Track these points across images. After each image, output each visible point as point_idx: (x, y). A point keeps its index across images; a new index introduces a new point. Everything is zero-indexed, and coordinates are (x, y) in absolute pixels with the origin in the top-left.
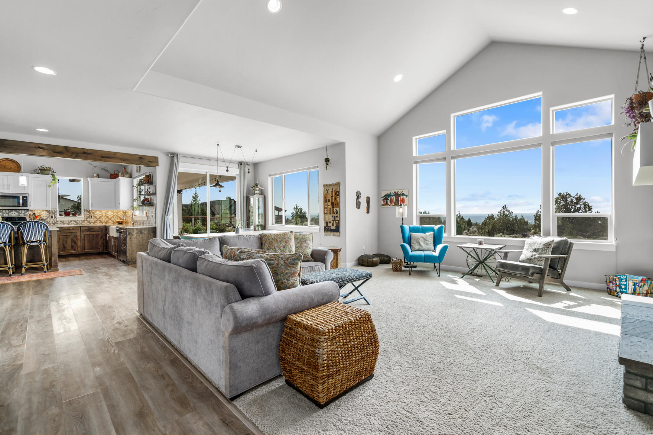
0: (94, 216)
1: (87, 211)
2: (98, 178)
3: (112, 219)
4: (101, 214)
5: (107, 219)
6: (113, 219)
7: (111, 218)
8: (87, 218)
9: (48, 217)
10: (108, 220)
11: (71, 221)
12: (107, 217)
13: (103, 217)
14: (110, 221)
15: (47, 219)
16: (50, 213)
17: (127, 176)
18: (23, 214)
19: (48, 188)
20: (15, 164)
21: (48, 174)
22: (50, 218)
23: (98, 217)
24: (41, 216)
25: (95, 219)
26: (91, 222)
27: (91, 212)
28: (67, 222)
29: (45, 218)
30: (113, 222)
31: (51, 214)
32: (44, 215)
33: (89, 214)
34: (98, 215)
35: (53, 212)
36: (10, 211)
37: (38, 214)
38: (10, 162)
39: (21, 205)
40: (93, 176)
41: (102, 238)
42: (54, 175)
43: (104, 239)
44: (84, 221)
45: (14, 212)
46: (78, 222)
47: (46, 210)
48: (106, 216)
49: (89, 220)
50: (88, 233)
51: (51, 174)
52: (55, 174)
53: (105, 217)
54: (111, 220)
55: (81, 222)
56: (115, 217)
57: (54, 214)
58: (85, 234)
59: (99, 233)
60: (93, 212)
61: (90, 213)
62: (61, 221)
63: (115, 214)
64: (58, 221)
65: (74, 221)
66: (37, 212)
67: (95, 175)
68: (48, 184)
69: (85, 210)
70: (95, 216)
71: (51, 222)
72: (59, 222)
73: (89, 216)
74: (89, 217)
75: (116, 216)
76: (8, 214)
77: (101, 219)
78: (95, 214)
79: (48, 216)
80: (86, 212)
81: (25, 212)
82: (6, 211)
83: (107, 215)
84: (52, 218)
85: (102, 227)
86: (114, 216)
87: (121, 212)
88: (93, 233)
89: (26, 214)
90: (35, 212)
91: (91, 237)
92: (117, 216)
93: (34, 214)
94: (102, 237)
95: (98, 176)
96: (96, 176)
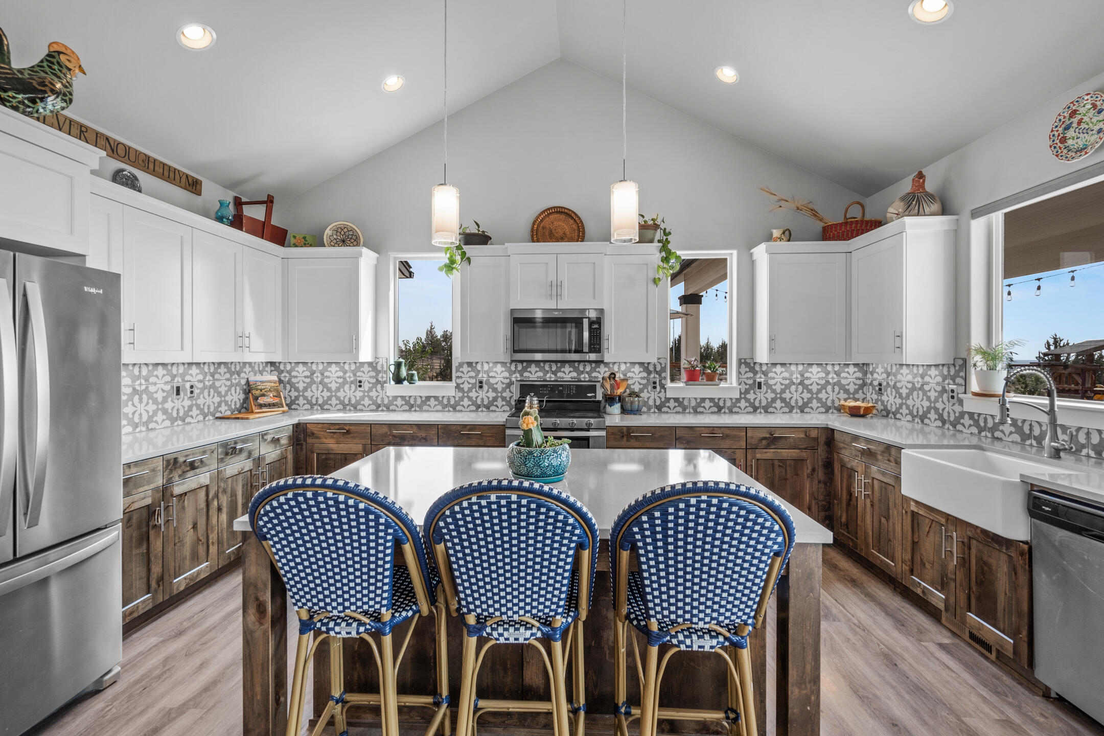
0: (766, 383)
1: (747, 364)
2: (789, 240)
3: (820, 396)
4: (786, 375)
5: (806, 396)
6: (823, 395)
7: (819, 391)
8: (747, 392)
9: (645, 386)
10: (810, 400)
11: (703, 400)
12: (805, 387)
13: (793, 388)
14: (815, 404)
15: (641, 390)
16: (649, 373)
17: (935, 207)
18: (587, 376)
19: (652, 286)
20: (571, 221)
21: (651, 241)
22: (650, 388)
23: (778, 388)
24: (630, 382)
25: (770, 396)
26: (757, 404)
27: (757, 368)
28: (693, 403)
29: (636, 388)
30: (824, 405)
31: (652, 376)
32: (636, 377)
33: (751, 375)
34: (779, 379)
35: (658, 369)
36: (559, 365)
37: (622, 377)
38: (563, 217)
39: (586, 349)
40: (769, 238)
41: (815, 476)
42: (668, 241)
43: (819, 482)
44: (738, 400)
45: (567, 369)
46: (721, 404)
47: (641, 364)
48: (801, 383)
49: (751, 396)
50: (769, 454)
51: (659, 241)
52: (669, 238)
53: (800, 387)
54: (819, 400)
55: (728, 404)
56: (829, 388)
57: (660, 375)
58: (758, 456)
59: (804, 454)
60: (764, 368)
61: (755, 373)
62: (676, 400)
63: (833, 378)
64: (668, 400)
65: (712, 400)
66: (619, 368)
67: (776, 233)
68: (651, 275)
69: (740, 362)
70: (771, 382)
71: (651, 403)
72: (672, 404)
73: (751, 382)
74: (752, 386)
75: (835, 384)
76: (555, 373)
77: (787, 395)
78: (771, 375)
79: (645, 382)
80: (744, 369)
81: (593, 370)
82: (551, 367)
83: (806, 382)
84: (655, 387)
85: (814, 434)
86: (828, 382)
87: (851, 369)
88: (788, 453)
89: (593, 375)
90: (616, 368)
91: (777, 470)
92: (838, 383)
93: (613, 376)
94: (814, 470)
95: (788, 235)
96: (781, 239)
